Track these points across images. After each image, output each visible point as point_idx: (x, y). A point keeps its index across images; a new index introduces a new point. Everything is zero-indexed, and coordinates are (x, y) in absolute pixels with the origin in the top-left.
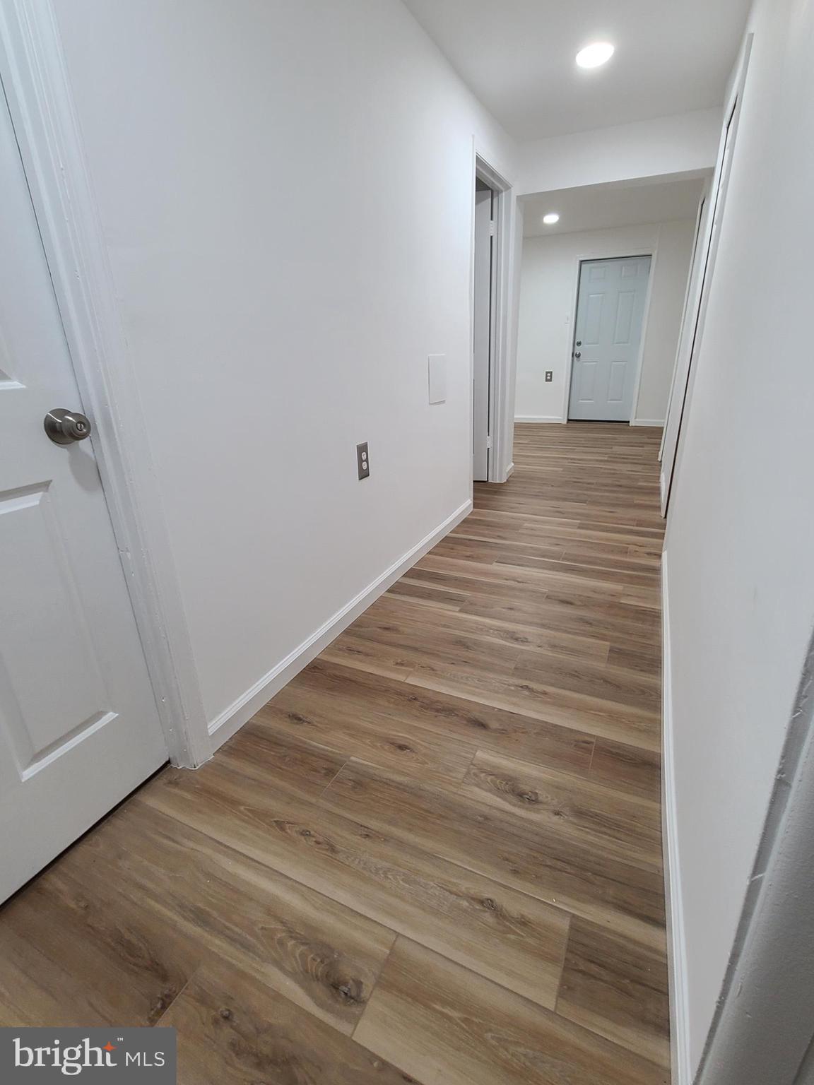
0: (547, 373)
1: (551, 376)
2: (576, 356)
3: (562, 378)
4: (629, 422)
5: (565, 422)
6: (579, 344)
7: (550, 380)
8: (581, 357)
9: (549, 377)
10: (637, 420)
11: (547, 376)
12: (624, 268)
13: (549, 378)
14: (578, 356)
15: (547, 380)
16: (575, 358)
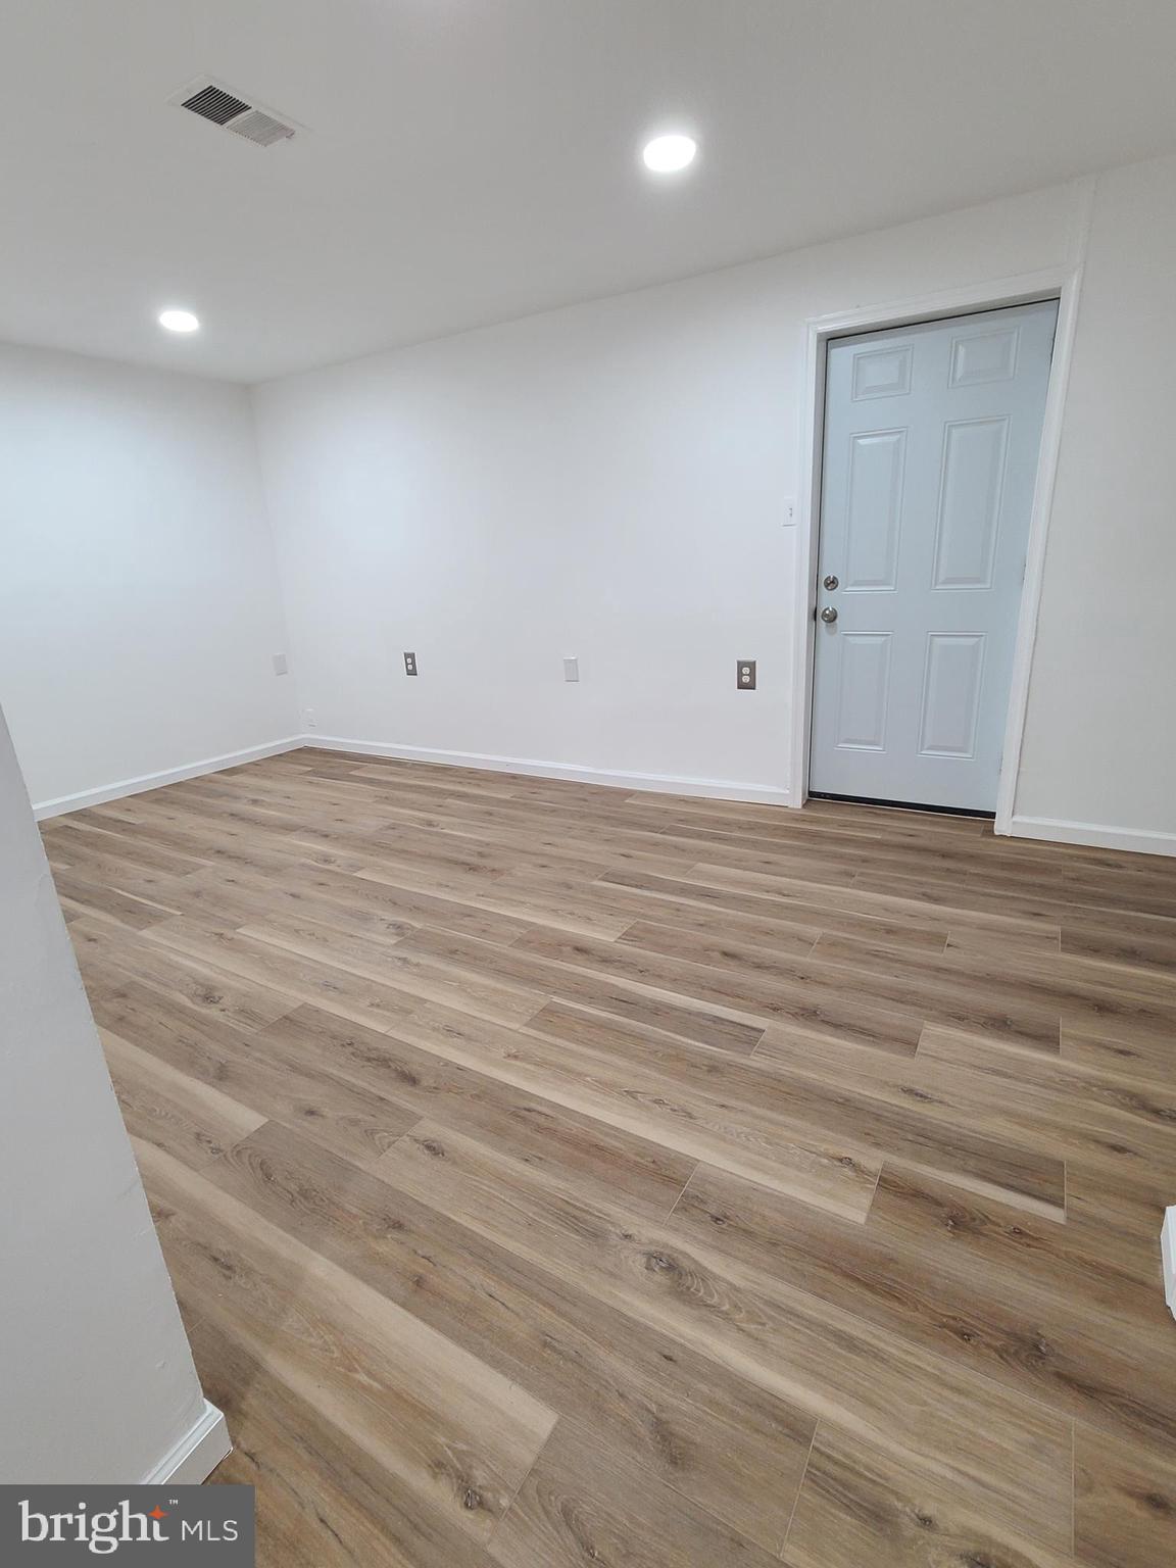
0: (741, 665)
1: (752, 674)
2: (821, 617)
3: (782, 683)
4: (992, 815)
5: (796, 802)
6: (832, 583)
7: (751, 686)
8: (837, 621)
9: (747, 674)
10: (1016, 818)
11: (740, 674)
12: (962, 350)
13: (746, 679)
14: (832, 618)
15: (741, 686)
16: (822, 624)
